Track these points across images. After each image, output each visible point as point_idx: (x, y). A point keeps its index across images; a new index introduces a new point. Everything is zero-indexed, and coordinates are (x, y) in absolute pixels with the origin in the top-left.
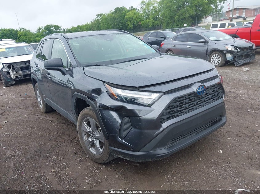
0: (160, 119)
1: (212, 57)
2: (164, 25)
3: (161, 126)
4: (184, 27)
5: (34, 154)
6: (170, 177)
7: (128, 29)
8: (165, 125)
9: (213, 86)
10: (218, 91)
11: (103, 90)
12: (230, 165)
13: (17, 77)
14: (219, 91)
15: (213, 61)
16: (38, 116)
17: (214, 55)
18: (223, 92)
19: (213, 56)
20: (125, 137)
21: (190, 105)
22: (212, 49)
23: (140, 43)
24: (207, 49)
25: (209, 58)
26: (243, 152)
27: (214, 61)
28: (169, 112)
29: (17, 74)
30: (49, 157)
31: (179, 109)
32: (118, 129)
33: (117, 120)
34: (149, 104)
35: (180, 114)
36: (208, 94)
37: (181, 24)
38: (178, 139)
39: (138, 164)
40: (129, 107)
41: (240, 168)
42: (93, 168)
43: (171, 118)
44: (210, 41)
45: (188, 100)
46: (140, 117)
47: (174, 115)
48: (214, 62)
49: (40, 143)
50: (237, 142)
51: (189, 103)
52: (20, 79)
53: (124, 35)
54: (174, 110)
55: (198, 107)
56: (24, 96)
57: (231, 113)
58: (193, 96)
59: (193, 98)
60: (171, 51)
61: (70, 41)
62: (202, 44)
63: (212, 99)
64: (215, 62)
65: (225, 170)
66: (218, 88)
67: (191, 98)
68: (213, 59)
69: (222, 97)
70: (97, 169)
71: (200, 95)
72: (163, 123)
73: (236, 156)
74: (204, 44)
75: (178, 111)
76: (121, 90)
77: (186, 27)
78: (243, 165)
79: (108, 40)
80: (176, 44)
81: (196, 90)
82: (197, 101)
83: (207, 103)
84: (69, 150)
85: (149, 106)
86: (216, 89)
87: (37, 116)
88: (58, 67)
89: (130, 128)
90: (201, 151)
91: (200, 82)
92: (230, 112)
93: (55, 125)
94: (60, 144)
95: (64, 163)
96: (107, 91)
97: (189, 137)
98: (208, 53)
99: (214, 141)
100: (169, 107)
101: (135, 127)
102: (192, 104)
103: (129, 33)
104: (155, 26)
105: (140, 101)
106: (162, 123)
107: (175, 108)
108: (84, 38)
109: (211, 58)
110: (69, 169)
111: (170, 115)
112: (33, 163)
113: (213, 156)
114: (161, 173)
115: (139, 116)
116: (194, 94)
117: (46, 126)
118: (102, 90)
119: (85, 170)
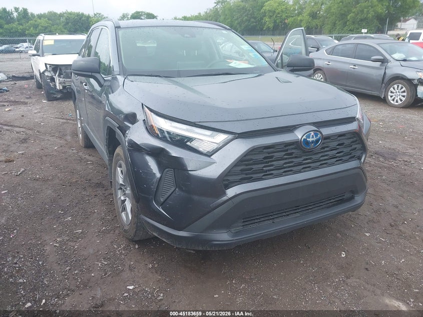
0: (224, 180)
1: (392, 89)
2: (327, 27)
3: (224, 194)
4: (362, 33)
5: (42, 209)
6: (235, 284)
7: (264, 29)
8: (231, 192)
9: (342, 135)
10: (351, 146)
11: (140, 117)
12: (349, 281)
13: (64, 87)
14: (354, 147)
15: (391, 96)
16: (73, 151)
17: (396, 86)
18: (364, 149)
19: (394, 88)
20: (163, 203)
21: (285, 163)
22: (392, 75)
23: (243, 47)
24: (385, 73)
25: (386, 90)
26: (383, 262)
27: (394, 96)
28: (241, 170)
29: (64, 83)
30: (62, 217)
31: (263, 167)
32: (154, 188)
33: (154, 171)
34: (208, 152)
35: (263, 177)
36: (326, 149)
37: (358, 29)
38: (257, 219)
39: (192, 252)
40: (174, 152)
41: (365, 289)
42: (119, 246)
43: (246, 181)
44: (391, 59)
45: (284, 153)
46: (190, 172)
47: (252, 177)
48: (393, 98)
49: (58, 193)
50: (380, 243)
51: (286, 159)
52: (69, 90)
53: (218, 31)
54: (253, 169)
55: (304, 170)
56: (68, 118)
57: (390, 191)
58: (294, 149)
59: (293, 151)
60: (322, 72)
61: (121, 32)
62: (378, 64)
63: (335, 159)
64: (395, 98)
65: (336, 289)
66: (352, 140)
67: (289, 152)
68: (392, 92)
69: (359, 158)
70: (124, 248)
71: (308, 148)
72: (228, 189)
73: (367, 267)
74: (381, 65)
75: (261, 171)
76: (166, 120)
77: (365, 33)
78: (374, 285)
79: (186, 35)
80: (332, 60)
81: (300, 137)
82: (302, 159)
83: (325, 165)
84: (96, 211)
85: (209, 155)
86: (347, 142)
87: (71, 151)
88: (92, 72)
89: (173, 189)
90: (309, 248)
91: (314, 124)
92: (389, 188)
93: (92, 169)
94: (87, 199)
95: (79, 230)
96: (144, 120)
97: (280, 219)
98: (385, 80)
99: (338, 235)
100: (243, 161)
101: (181, 189)
102: (291, 162)
103: (229, 29)
104: (312, 28)
105: (194, 144)
106: (227, 187)
107: (255, 164)
108: (147, 30)
109: (389, 92)
110: (82, 241)
111: (244, 176)
112: (35, 223)
113: (326, 260)
114: (224, 273)
115: (188, 170)
116: (296, 144)
117: (79, 168)
118: (138, 117)
119: (106, 246)
